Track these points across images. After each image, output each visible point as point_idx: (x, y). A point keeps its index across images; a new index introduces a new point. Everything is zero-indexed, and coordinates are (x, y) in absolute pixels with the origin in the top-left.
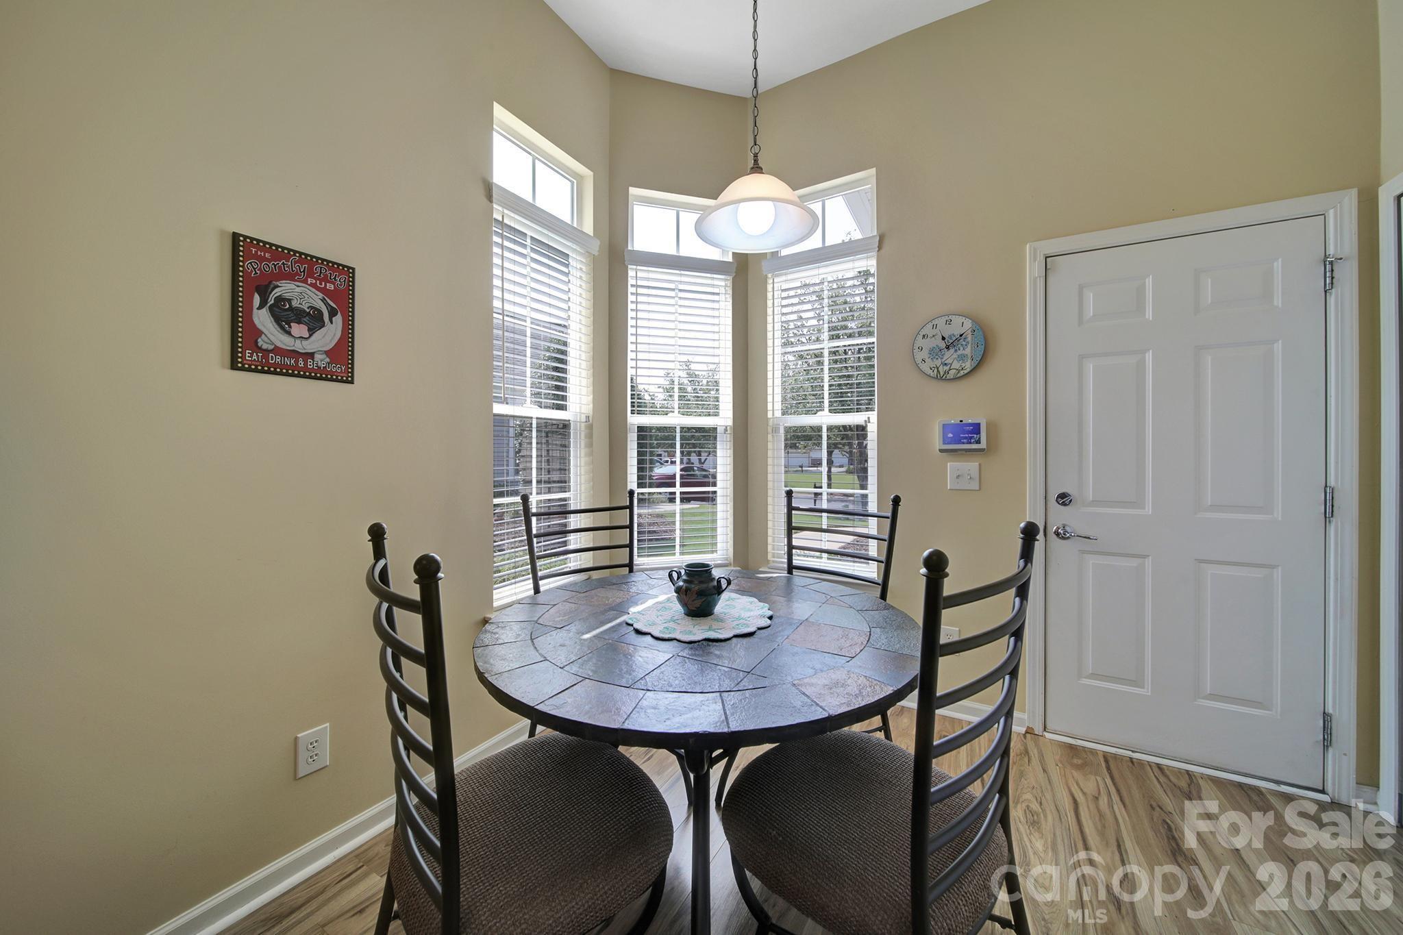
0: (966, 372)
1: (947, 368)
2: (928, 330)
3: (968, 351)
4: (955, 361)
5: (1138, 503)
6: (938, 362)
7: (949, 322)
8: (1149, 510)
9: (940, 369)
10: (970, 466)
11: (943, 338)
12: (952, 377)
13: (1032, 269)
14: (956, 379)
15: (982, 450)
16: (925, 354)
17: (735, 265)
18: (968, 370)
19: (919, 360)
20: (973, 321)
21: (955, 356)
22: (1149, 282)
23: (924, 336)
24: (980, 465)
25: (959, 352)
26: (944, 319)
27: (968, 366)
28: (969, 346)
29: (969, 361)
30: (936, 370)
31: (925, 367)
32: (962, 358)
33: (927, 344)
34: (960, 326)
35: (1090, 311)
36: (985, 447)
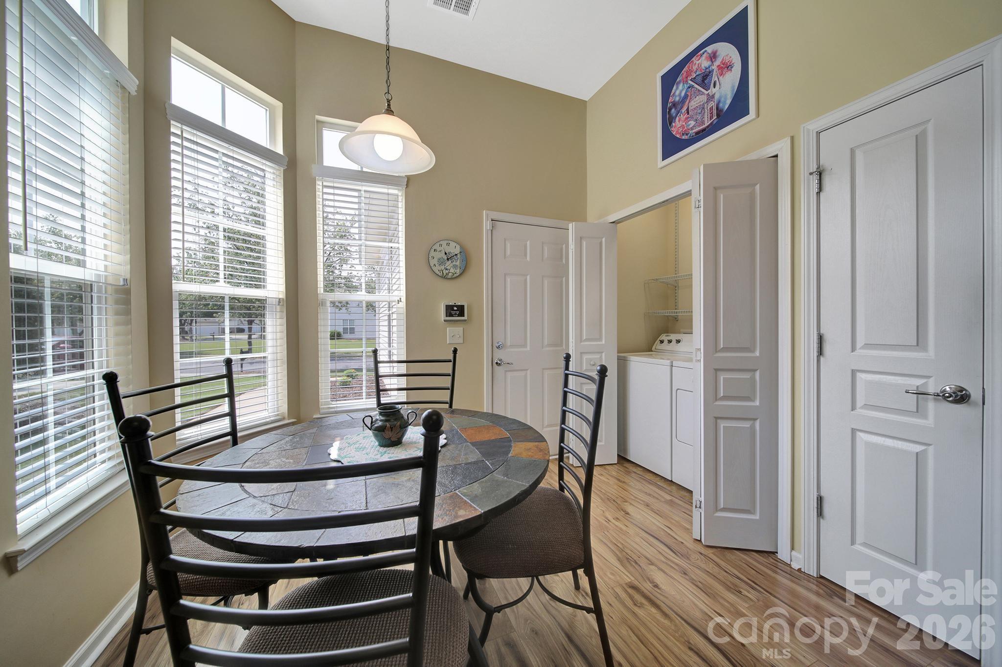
0: (457, 275)
1: (447, 271)
2: (437, 247)
3: (458, 263)
4: (452, 268)
5: (525, 346)
6: (443, 267)
7: (448, 244)
8: (528, 348)
9: (444, 272)
10: (458, 330)
11: (446, 254)
12: (450, 277)
13: (486, 225)
14: (452, 279)
15: (465, 320)
16: (435, 261)
17: (287, 159)
18: (458, 274)
19: (432, 265)
20: (461, 247)
21: (451, 265)
22: (528, 243)
23: (435, 250)
24: (463, 329)
25: (454, 263)
26: (446, 242)
27: (458, 271)
28: (459, 260)
29: (459, 269)
30: (441, 272)
31: (436, 269)
32: (455, 267)
33: (438, 255)
34: (454, 249)
35: (508, 253)
36: (467, 319)
